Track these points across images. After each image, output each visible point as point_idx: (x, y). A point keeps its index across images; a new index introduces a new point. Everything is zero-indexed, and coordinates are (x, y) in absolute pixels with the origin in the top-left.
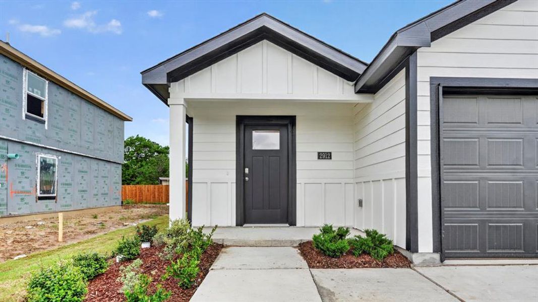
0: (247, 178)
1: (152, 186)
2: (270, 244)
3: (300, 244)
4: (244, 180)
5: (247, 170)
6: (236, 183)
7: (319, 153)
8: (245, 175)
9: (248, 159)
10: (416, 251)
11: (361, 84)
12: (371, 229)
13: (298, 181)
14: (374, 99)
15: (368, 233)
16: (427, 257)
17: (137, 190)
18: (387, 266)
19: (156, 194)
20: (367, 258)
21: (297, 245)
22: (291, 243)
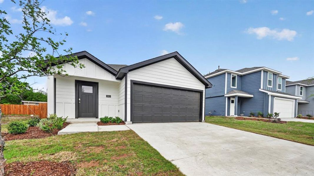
0: (80, 102)
1: (18, 105)
2: (87, 122)
3: (98, 122)
4: (78, 103)
5: (80, 99)
6: (75, 103)
7: (107, 95)
8: (79, 101)
9: (80, 96)
10: (126, 121)
11: (117, 77)
12: (117, 116)
13: (99, 104)
14: (121, 81)
15: (116, 117)
16: (129, 122)
17: (6, 107)
18: (119, 125)
19: (22, 110)
20: (115, 123)
21: (97, 122)
22: (95, 122)
